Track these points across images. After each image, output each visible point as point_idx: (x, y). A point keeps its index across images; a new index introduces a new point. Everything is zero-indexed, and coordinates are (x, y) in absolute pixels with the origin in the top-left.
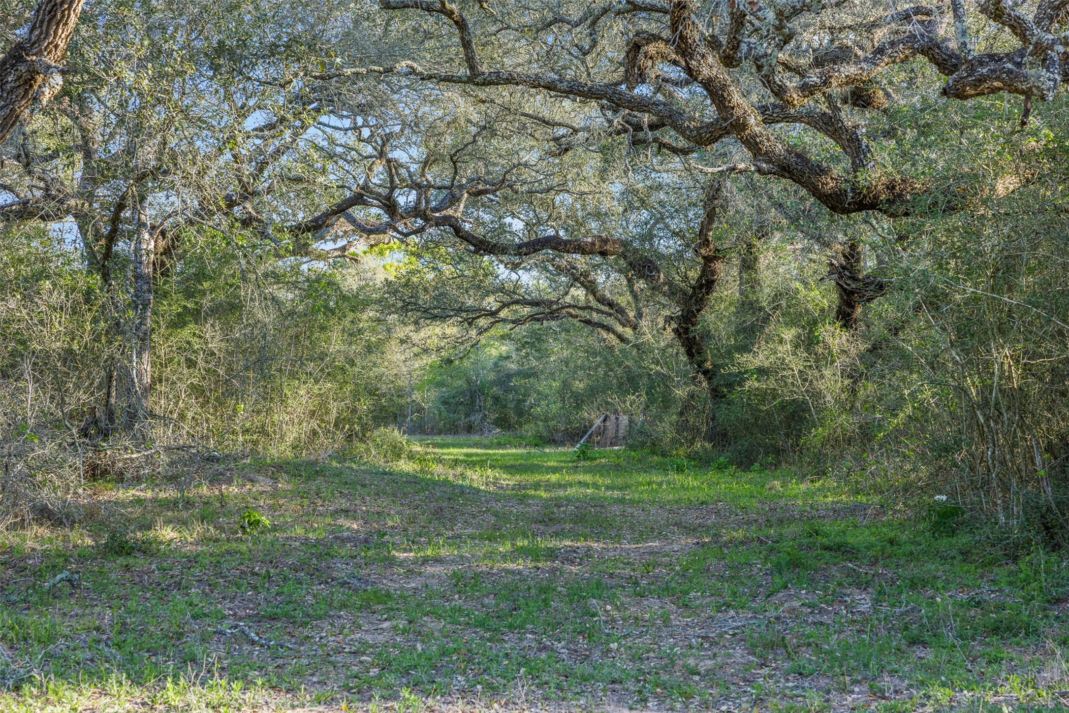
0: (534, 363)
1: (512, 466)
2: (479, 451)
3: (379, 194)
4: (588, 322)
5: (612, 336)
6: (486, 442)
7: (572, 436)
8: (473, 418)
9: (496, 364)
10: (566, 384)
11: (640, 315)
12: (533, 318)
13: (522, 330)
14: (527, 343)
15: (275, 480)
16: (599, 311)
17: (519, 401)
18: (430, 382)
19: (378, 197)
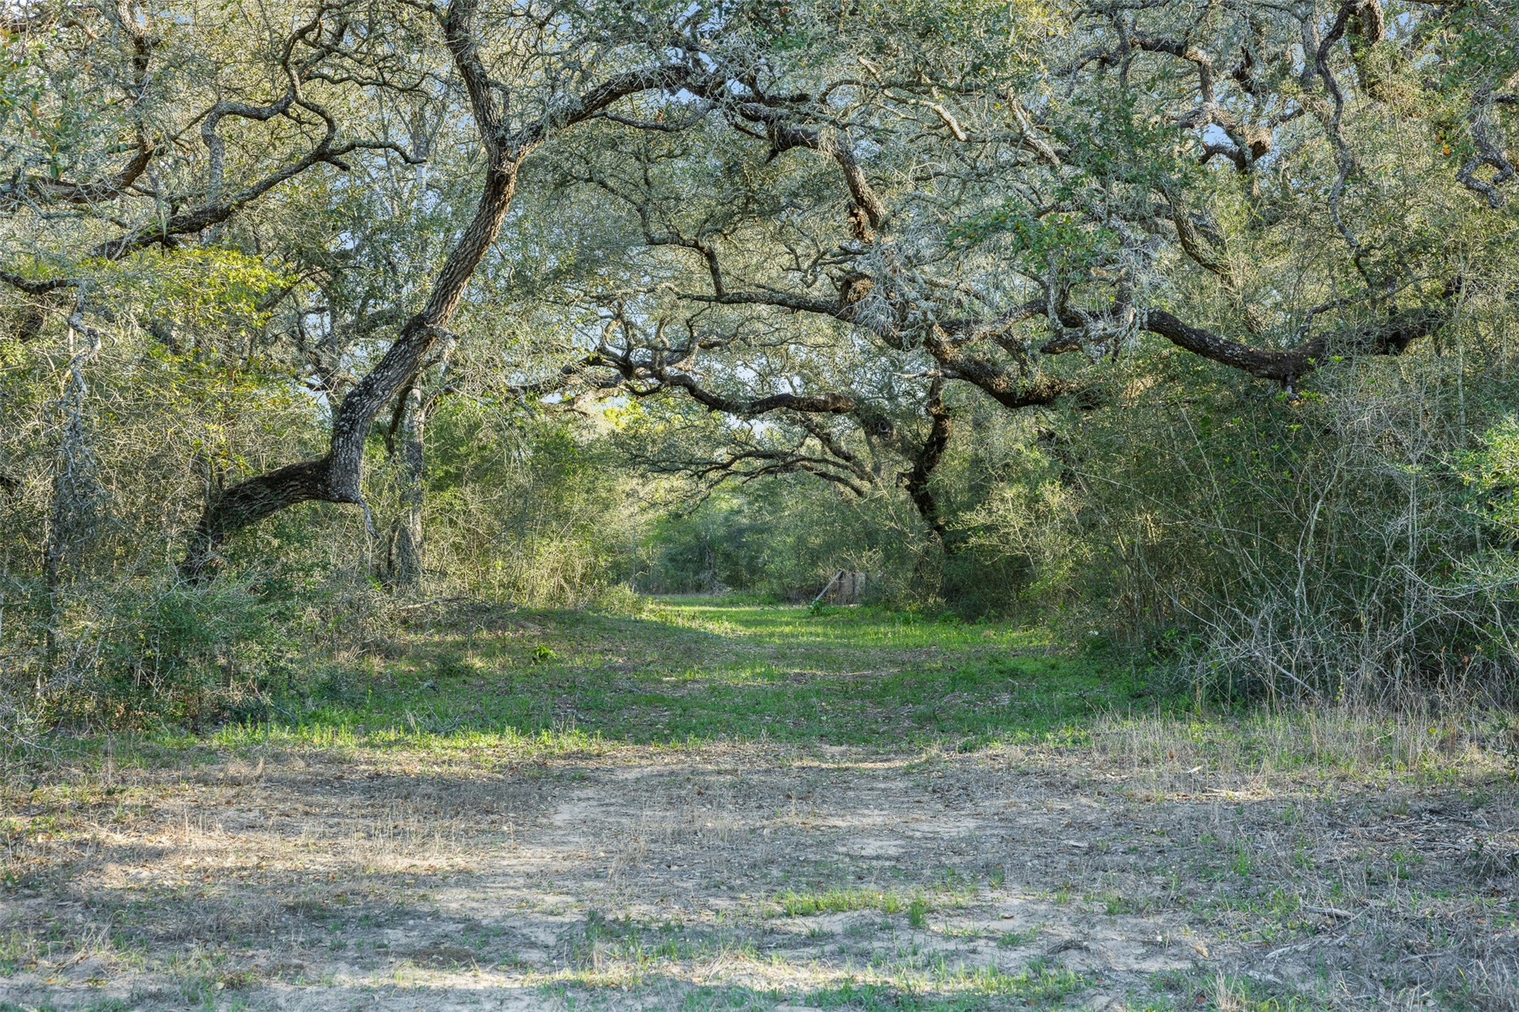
0: (768, 518)
1: (747, 621)
2: (712, 609)
3: (615, 355)
4: (824, 475)
5: (848, 489)
6: (719, 600)
7: (808, 593)
8: (702, 576)
9: (726, 519)
10: (801, 540)
11: (877, 469)
12: (767, 471)
13: (755, 483)
14: (759, 496)
15: (544, 626)
16: (834, 464)
17: (752, 558)
18: (656, 537)
19: (614, 357)
